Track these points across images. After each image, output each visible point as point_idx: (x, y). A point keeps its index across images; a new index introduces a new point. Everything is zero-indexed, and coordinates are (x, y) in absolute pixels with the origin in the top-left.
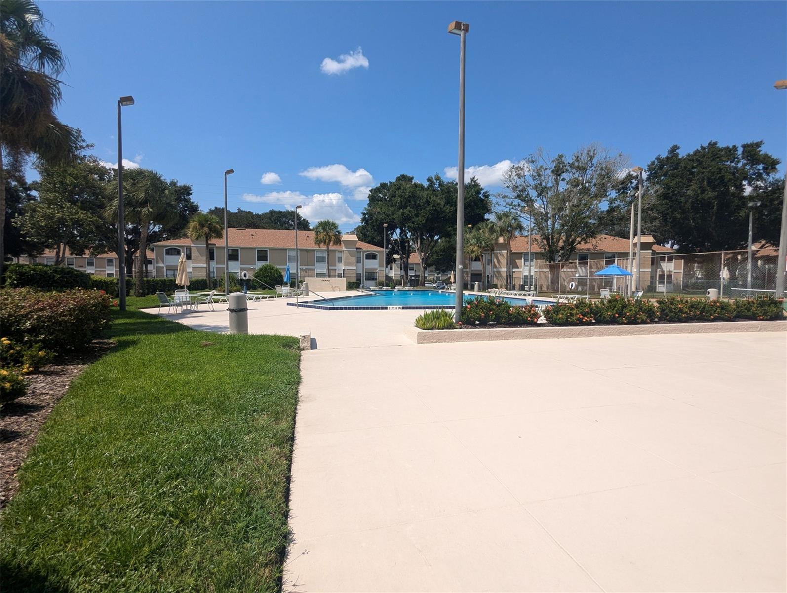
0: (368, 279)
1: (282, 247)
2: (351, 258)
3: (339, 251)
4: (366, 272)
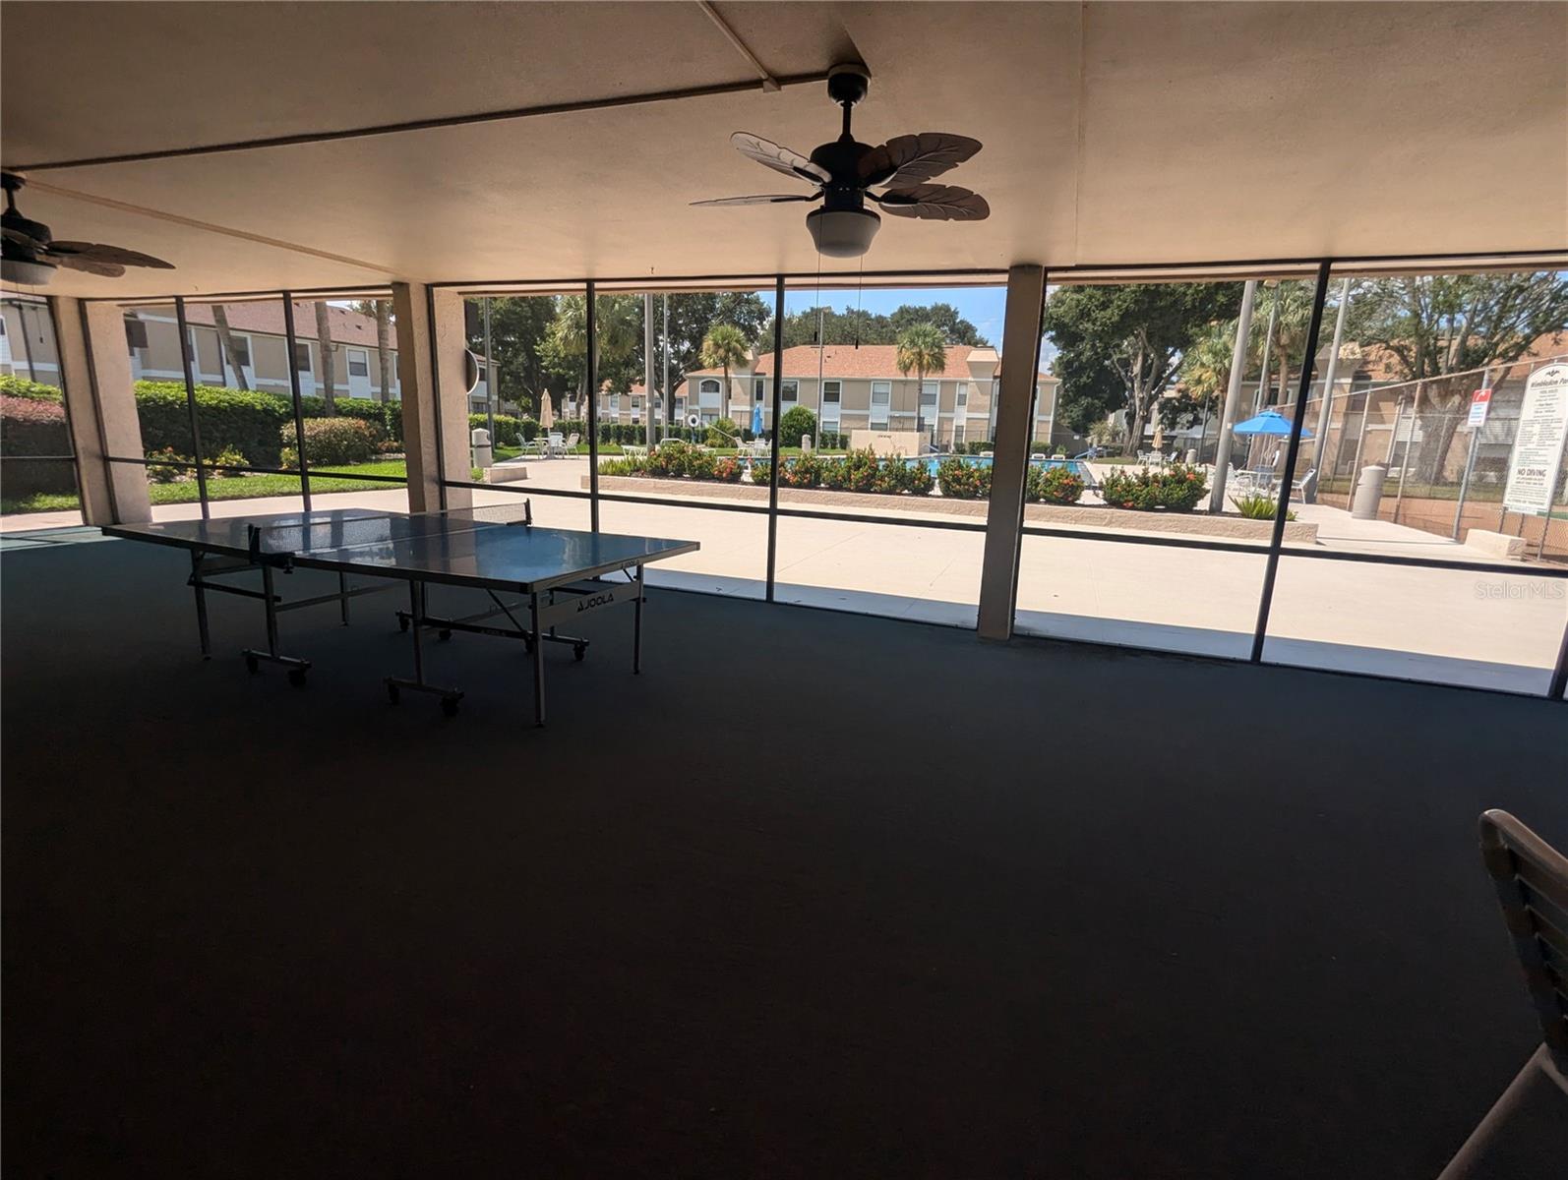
1: (863, 377)
2: (981, 396)
3: (962, 383)
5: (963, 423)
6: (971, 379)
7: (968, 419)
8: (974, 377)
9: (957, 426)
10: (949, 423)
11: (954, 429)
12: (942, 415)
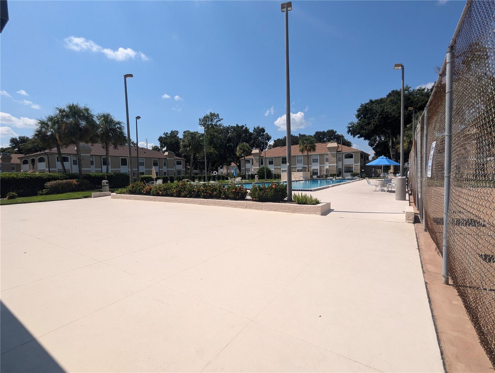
0: (346, 172)
1: (294, 155)
2: (333, 158)
3: (326, 155)
4: (345, 167)
5: (327, 167)
6: (329, 153)
7: (329, 166)
8: (330, 152)
9: (326, 169)
10: (324, 167)
11: (325, 169)
12: (321, 165)
